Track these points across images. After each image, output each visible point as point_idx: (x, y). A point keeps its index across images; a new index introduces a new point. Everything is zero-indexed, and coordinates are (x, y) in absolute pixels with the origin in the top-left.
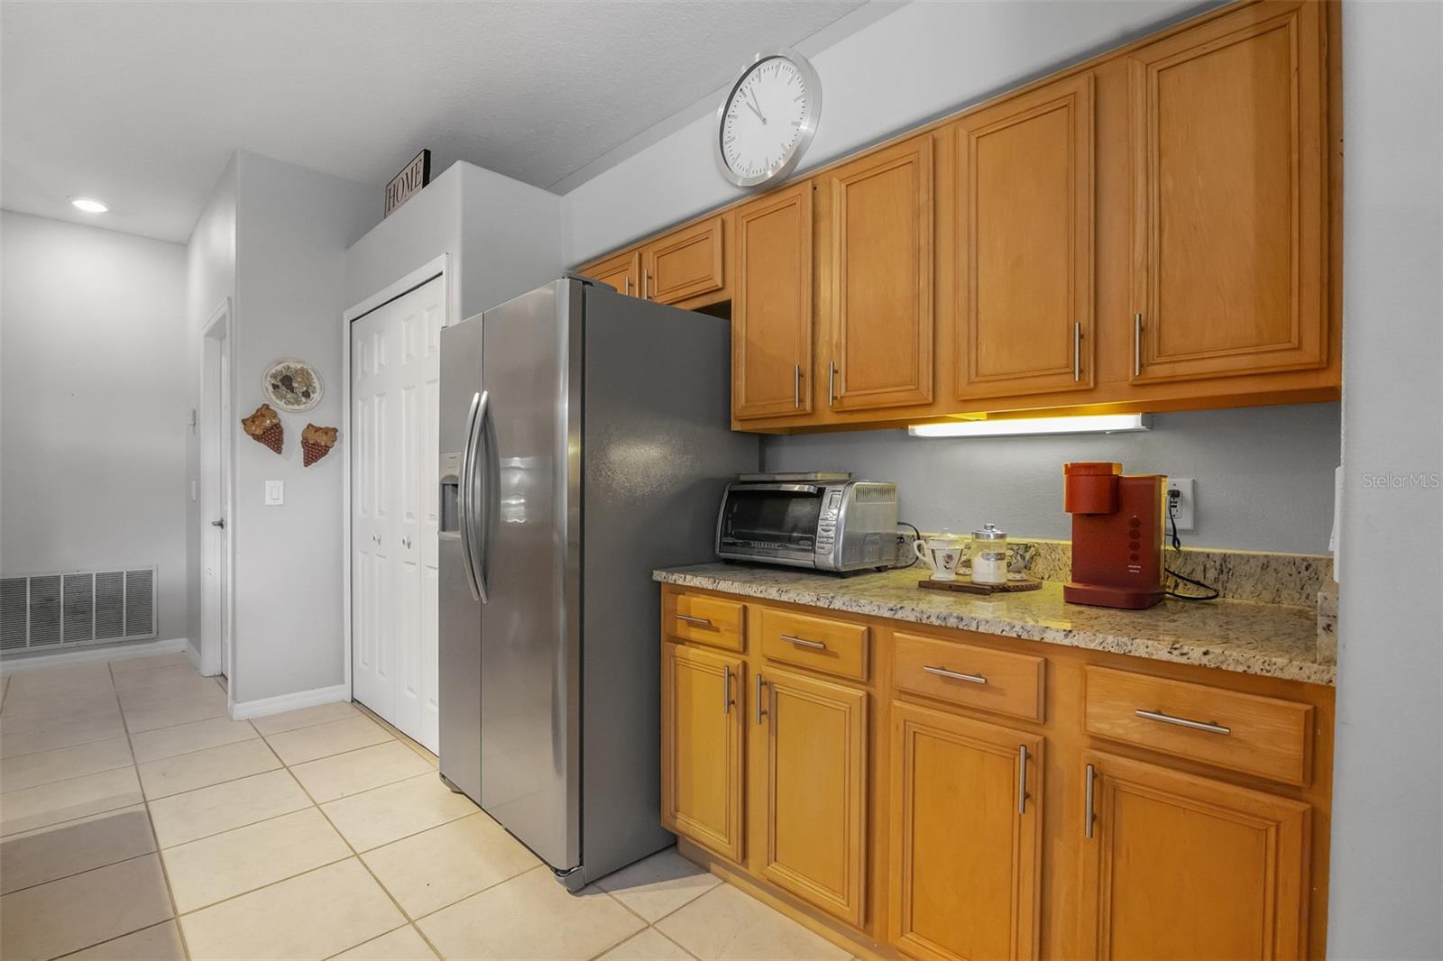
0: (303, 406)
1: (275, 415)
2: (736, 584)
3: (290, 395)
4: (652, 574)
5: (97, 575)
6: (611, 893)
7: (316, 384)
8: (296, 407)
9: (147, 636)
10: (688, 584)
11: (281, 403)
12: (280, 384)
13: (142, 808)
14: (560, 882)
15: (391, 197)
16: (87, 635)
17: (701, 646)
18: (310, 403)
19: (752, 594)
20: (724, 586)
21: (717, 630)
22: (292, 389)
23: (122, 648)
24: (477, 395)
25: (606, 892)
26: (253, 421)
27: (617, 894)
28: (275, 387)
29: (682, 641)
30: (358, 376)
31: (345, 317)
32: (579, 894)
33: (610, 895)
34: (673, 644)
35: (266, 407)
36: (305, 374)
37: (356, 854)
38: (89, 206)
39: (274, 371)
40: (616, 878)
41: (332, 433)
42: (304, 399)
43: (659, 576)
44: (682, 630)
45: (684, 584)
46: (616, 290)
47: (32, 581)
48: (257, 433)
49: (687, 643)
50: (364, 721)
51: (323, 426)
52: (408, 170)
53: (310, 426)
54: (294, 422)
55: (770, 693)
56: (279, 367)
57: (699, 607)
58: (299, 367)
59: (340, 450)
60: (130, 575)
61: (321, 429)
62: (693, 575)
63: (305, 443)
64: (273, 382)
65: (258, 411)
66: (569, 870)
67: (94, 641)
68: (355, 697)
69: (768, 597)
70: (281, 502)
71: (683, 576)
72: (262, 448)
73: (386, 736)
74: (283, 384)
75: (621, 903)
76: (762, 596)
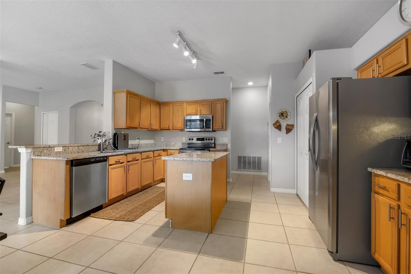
0: (286, 120)
1: (279, 122)
2: (393, 175)
3: (283, 117)
4: (367, 169)
5: (252, 157)
6: (347, 266)
7: (289, 114)
8: (284, 120)
9: (260, 171)
10: (378, 173)
11: (281, 120)
12: (280, 115)
13: (250, 202)
14: (329, 254)
15: (304, 64)
16: (246, 168)
17: (384, 196)
18: (287, 119)
19: (399, 179)
20: (389, 175)
21: (388, 191)
22: (283, 116)
23: (256, 172)
24: (315, 114)
25: (345, 265)
26: (275, 124)
27: (349, 268)
28: (280, 116)
29: (378, 193)
30: (298, 111)
31: (295, 96)
32: (335, 261)
33: (346, 267)
34: (374, 194)
35: (278, 121)
36: (286, 112)
37: (283, 226)
38: (250, 84)
39: (279, 112)
40: (352, 264)
41: (293, 126)
42: (286, 118)
43: (370, 169)
44: (377, 189)
45: (377, 173)
46: (352, 78)
47: (243, 157)
48: (276, 127)
49: (380, 194)
50: (298, 199)
51: (290, 124)
52: (306, 56)
53: (287, 124)
54: (284, 124)
55: (407, 218)
56: (280, 111)
57: (382, 182)
58: (285, 111)
59: (295, 130)
60: (258, 157)
61: (290, 125)
62: (380, 170)
63: (286, 129)
64: (279, 115)
65: (276, 122)
66: (333, 252)
67: (252, 170)
68: (298, 194)
69: (404, 181)
70: (281, 143)
71: (376, 170)
72: (277, 130)
73: (302, 204)
74: (281, 115)
75: (348, 270)
76: (402, 180)
